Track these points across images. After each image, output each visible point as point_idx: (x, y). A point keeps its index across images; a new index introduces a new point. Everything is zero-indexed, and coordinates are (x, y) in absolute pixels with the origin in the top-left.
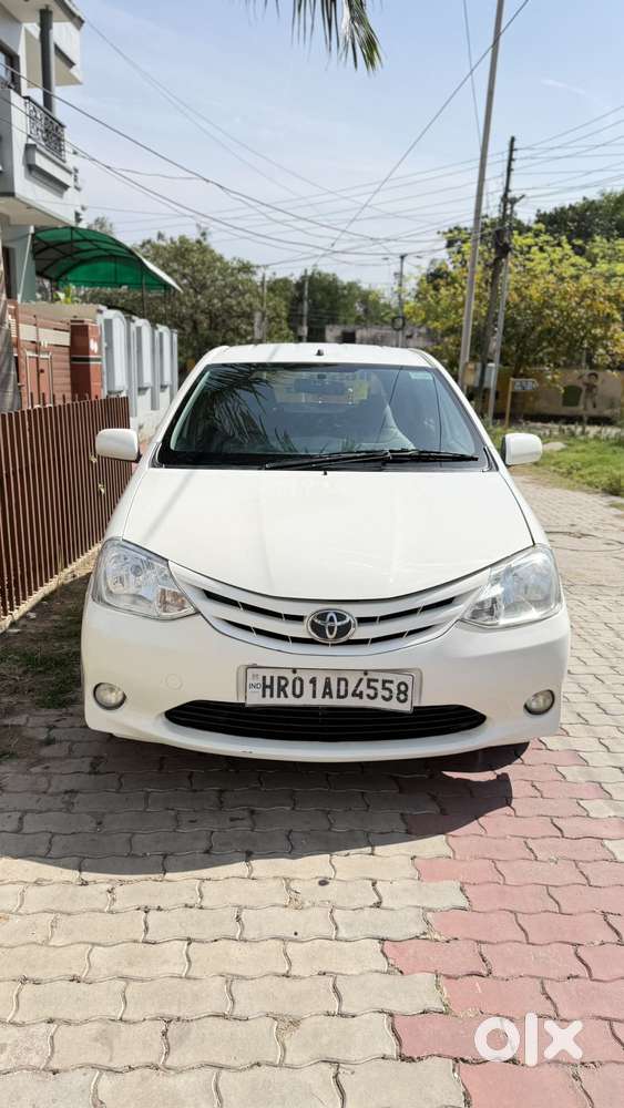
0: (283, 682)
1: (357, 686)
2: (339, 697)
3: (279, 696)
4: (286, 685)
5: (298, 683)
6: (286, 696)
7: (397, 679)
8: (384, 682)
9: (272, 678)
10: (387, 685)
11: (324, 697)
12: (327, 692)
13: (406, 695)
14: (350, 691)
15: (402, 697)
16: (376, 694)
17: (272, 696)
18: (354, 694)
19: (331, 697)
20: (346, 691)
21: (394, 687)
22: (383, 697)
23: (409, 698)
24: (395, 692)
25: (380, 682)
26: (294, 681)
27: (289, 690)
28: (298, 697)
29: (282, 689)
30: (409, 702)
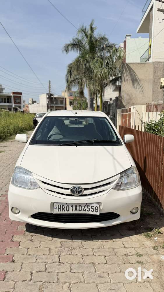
0: (64, 207)
1: (84, 208)
2: (79, 211)
3: (62, 211)
4: (65, 208)
5: (68, 207)
6: (64, 211)
7: (95, 205)
8: (92, 206)
9: (61, 206)
10: (92, 207)
11: (75, 211)
12: (76, 210)
13: (98, 210)
14: (82, 209)
15: (97, 211)
16: (89, 210)
17: (60, 211)
18: (83, 210)
19: (77, 211)
20: (81, 209)
21: (94, 208)
22: (91, 211)
23: (99, 211)
24: (95, 209)
25: (91, 206)
26: (67, 207)
27: (65, 209)
28: (68, 211)
29: (63, 209)
30: (98, 212)
